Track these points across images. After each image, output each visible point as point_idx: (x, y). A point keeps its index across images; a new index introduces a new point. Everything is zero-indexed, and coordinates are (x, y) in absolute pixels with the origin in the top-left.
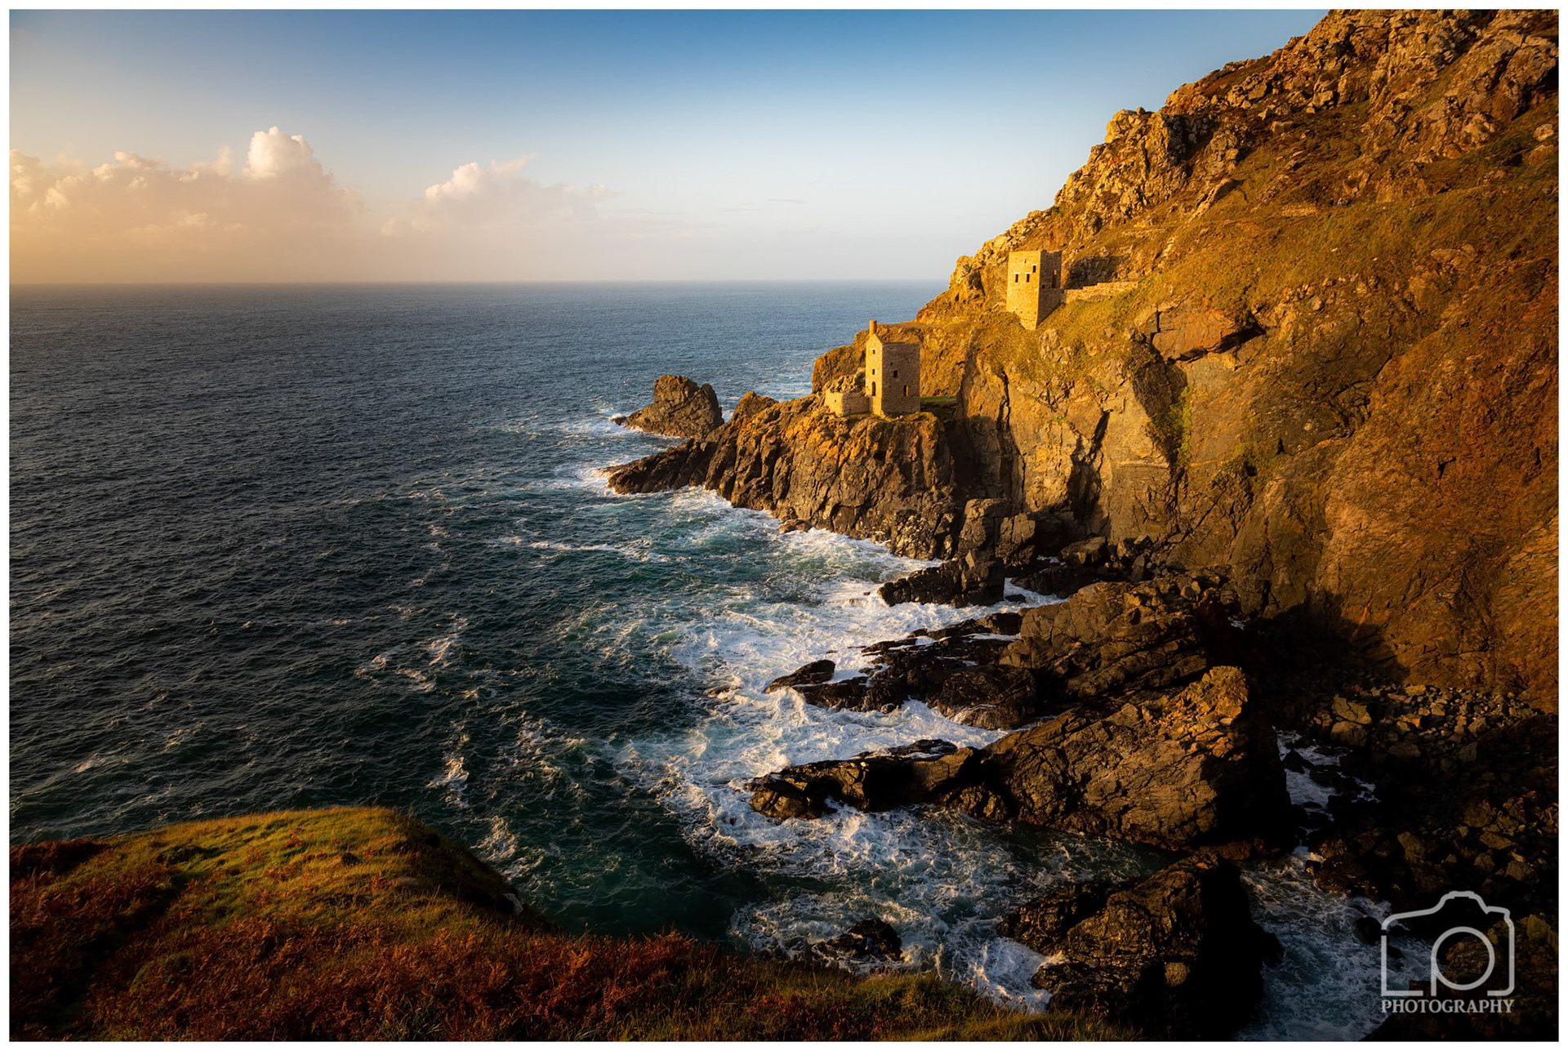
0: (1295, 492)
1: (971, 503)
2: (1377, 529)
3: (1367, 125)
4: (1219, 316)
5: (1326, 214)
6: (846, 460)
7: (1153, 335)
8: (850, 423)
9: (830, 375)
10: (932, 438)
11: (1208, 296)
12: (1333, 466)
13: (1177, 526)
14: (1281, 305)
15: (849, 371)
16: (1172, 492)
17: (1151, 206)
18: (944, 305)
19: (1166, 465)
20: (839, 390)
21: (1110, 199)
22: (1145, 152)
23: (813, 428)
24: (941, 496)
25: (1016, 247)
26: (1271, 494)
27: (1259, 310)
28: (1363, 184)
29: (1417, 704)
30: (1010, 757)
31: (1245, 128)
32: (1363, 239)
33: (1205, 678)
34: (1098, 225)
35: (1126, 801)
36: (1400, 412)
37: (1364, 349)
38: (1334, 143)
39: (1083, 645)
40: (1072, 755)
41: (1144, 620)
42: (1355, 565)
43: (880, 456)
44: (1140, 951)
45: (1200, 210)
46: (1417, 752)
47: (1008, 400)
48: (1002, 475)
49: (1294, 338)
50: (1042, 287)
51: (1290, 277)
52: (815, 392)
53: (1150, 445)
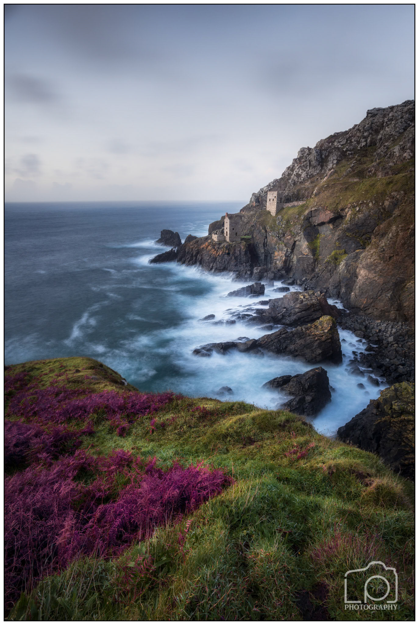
0: (349, 265)
1: (255, 268)
2: (371, 276)
3: (375, 153)
4: (329, 212)
5: (361, 181)
6: (218, 255)
7: (310, 218)
8: (220, 244)
9: (214, 230)
10: (244, 249)
11: (326, 206)
12: (359, 258)
13: (315, 275)
14: (347, 209)
15: (220, 228)
16: (314, 265)
17: (310, 178)
18: (247, 208)
19: (312, 257)
20: (216, 234)
21: (298, 176)
22: (309, 160)
23: (208, 246)
24: (246, 266)
25: (270, 190)
26: (342, 266)
27: (341, 210)
28: (373, 172)
29: (378, 326)
30: (265, 342)
31: (339, 154)
32: (372, 189)
33: (321, 319)
34: (295, 184)
35: (297, 353)
36: (380, 241)
37: (370, 223)
38: (365, 159)
39: (287, 310)
40: (282, 341)
41: (304, 303)
42: (364, 286)
43: (228, 254)
44: (299, 393)
45: (325, 179)
46: (377, 339)
47: (266, 237)
48: (265, 260)
49: (351, 219)
50: (277, 203)
51: (350, 200)
52: (209, 235)
53: (308, 251)
